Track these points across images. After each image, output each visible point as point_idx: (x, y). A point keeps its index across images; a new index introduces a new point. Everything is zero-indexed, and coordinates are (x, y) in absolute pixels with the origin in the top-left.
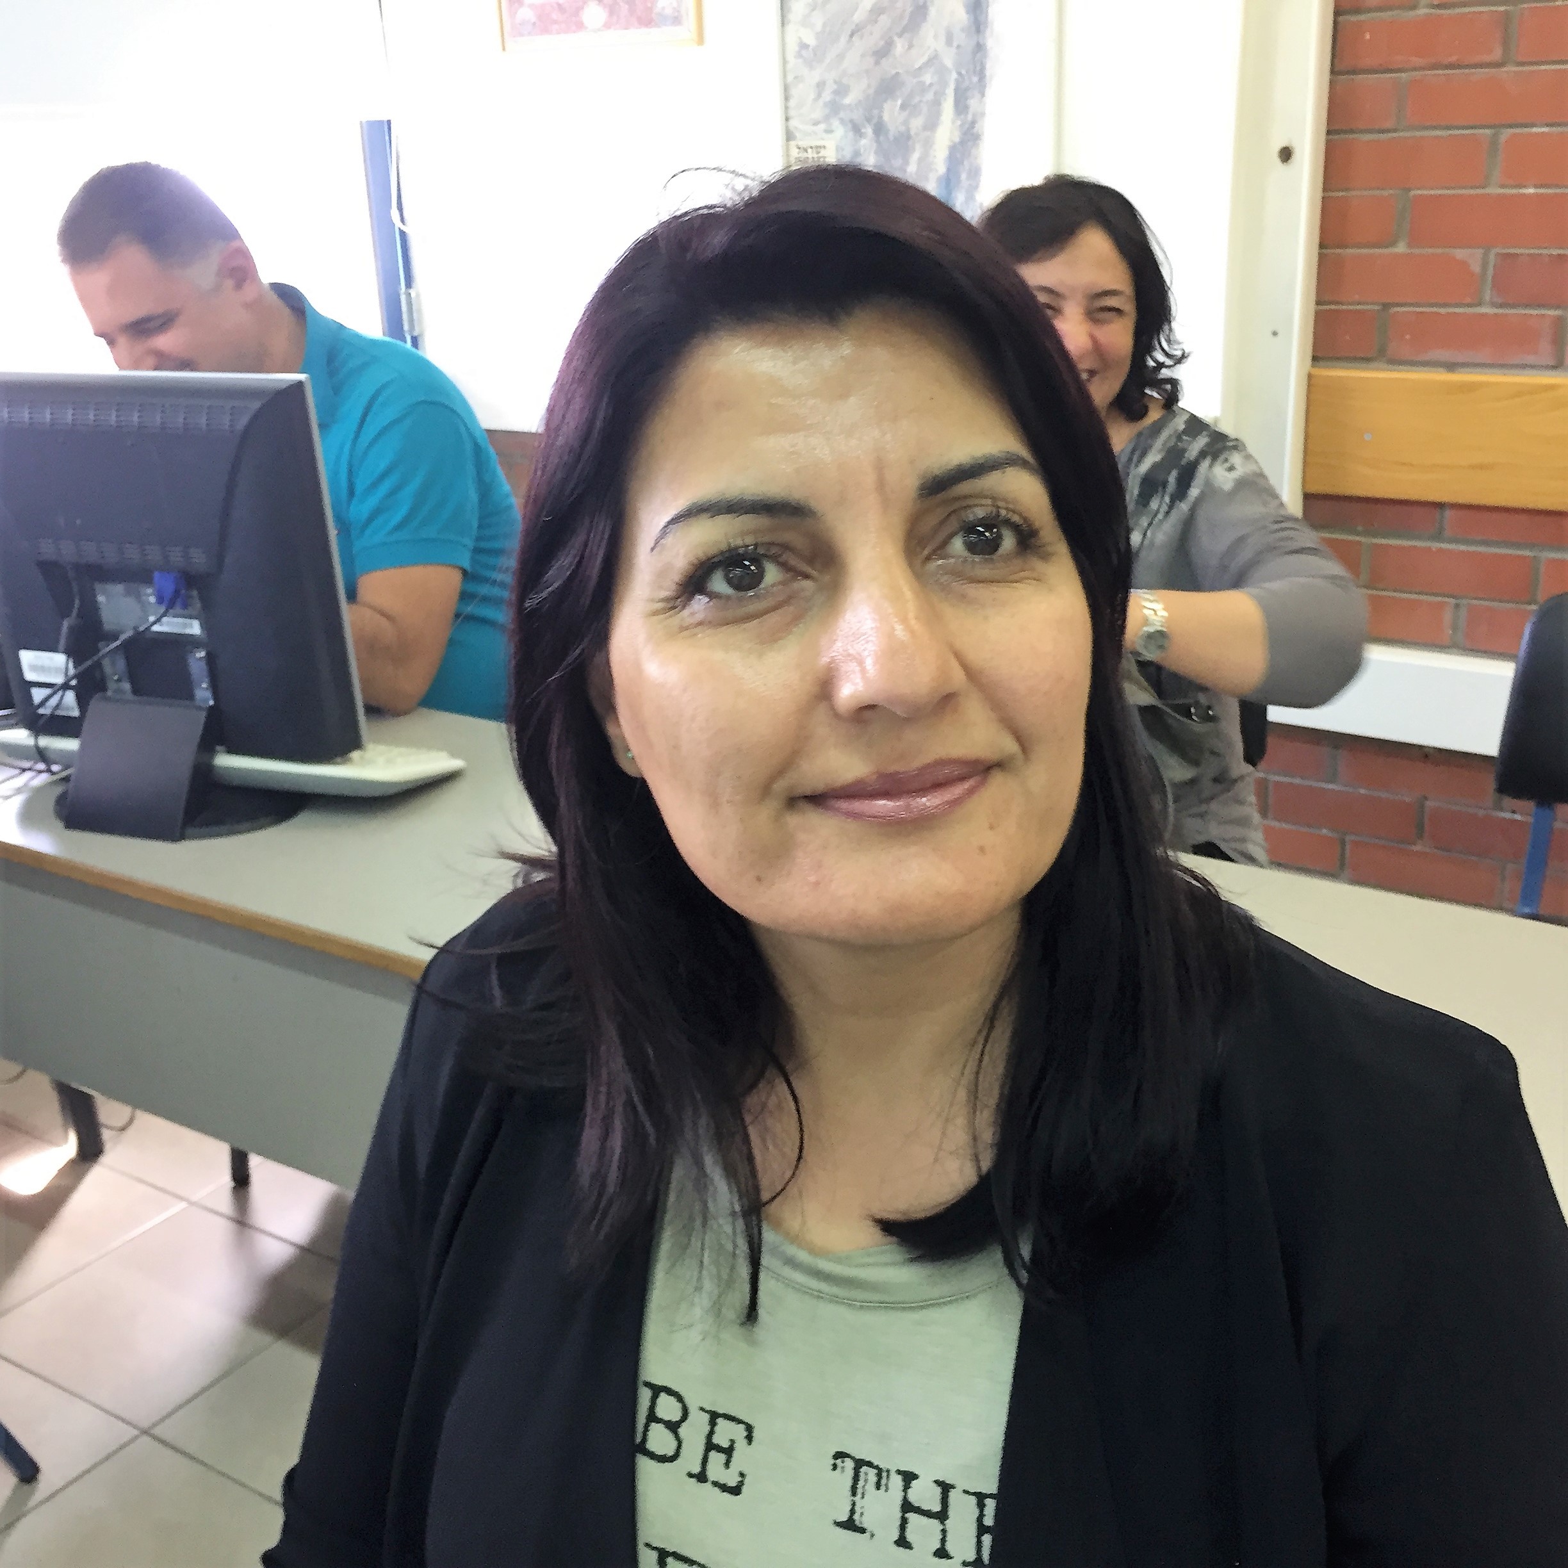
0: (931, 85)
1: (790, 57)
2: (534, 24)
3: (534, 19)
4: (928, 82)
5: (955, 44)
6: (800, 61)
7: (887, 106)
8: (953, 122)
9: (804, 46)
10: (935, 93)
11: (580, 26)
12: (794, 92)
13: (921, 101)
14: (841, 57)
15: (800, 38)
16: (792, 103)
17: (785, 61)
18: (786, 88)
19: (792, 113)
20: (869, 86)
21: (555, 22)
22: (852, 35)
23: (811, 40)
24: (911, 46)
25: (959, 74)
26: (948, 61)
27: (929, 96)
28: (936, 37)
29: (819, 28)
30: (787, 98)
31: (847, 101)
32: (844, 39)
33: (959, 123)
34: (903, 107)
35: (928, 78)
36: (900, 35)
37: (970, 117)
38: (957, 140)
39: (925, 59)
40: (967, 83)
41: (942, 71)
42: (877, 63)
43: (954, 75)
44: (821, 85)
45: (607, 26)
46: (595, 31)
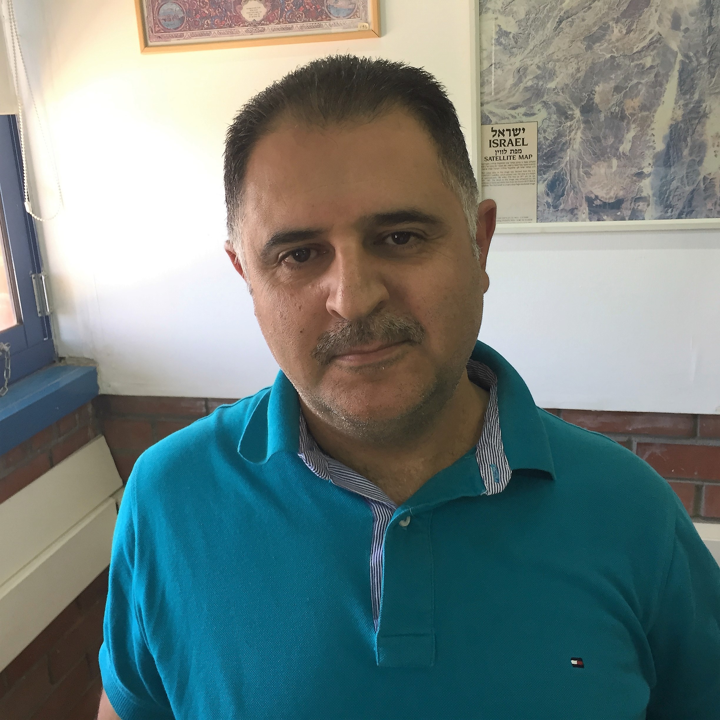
0: (652, 67)
1: (488, 46)
2: (181, 19)
3: (181, 15)
4: (648, 65)
5: (682, 27)
6: (498, 47)
7: (599, 88)
8: (676, 103)
9: (502, 33)
10: (656, 76)
11: (239, 20)
12: (490, 78)
13: (638, 83)
14: (547, 42)
15: (499, 26)
16: (488, 89)
17: (480, 49)
18: (481, 74)
20: (578, 70)
21: (207, 17)
22: (560, 22)
23: (511, 27)
24: (629, 32)
25: (686, 56)
26: (674, 46)
27: (649, 78)
28: (660, 21)
29: (522, 15)
30: (482, 85)
32: (550, 26)
33: (681, 102)
35: (648, 61)
36: (617, 21)
37: (696, 97)
38: (680, 119)
39: (645, 43)
40: (695, 64)
41: (666, 52)
42: (589, 48)
43: (680, 57)
44: (521, 72)
45: (268, 19)
46: (255, 24)
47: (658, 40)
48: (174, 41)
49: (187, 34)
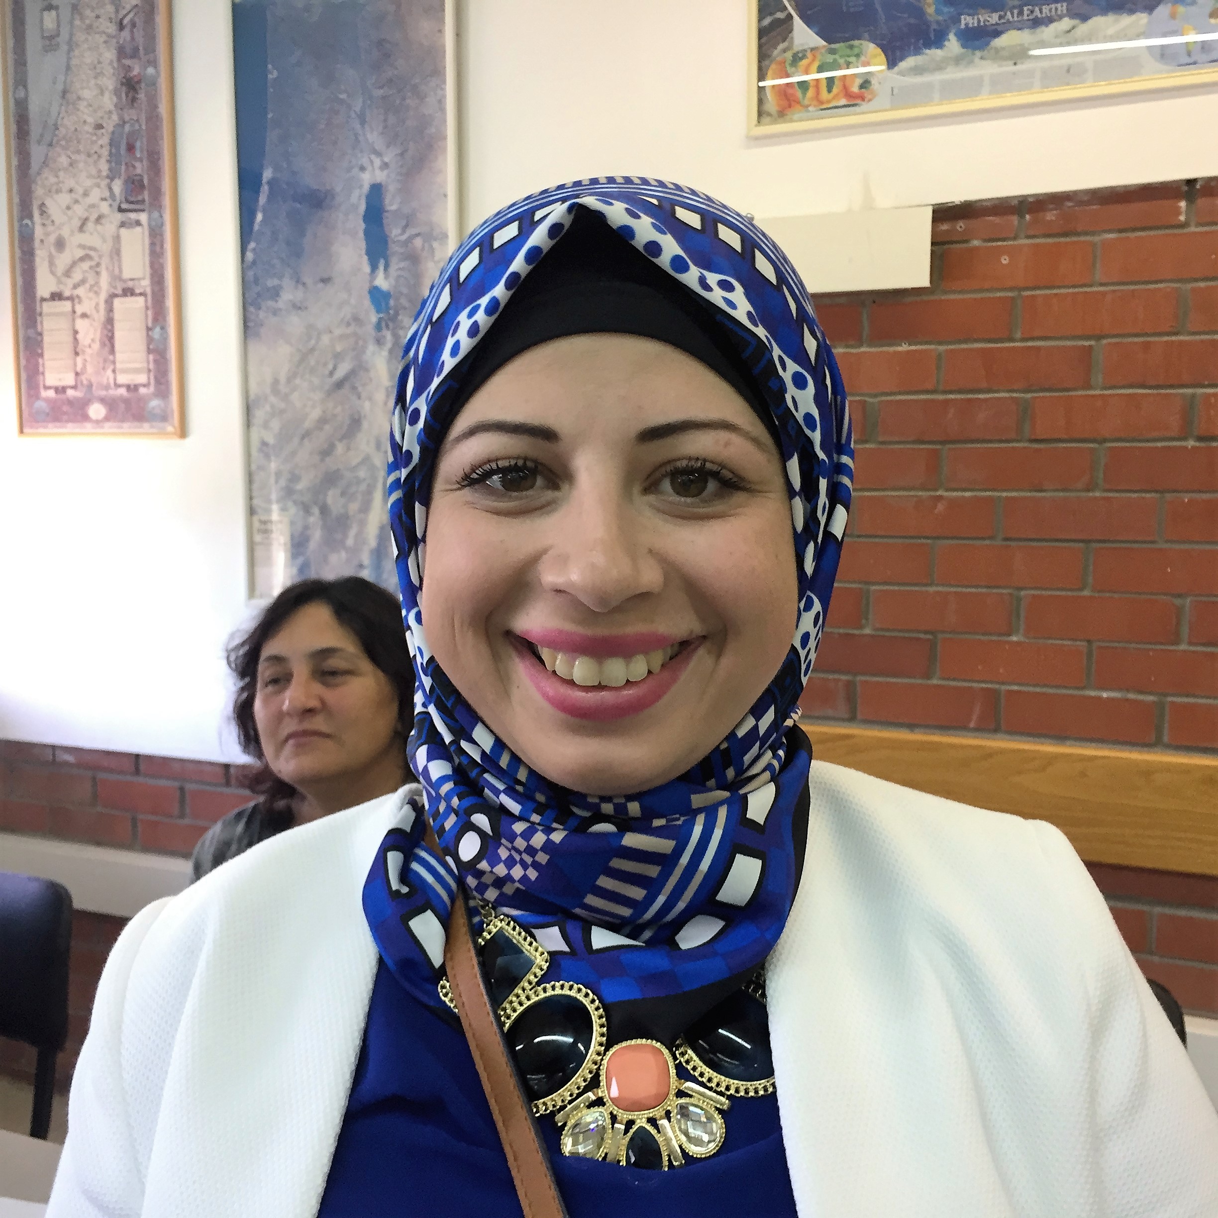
0: (364, 479)
1: (254, 452)
2: (48, 414)
3: (47, 411)
4: (362, 476)
6: (262, 454)
7: (331, 493)
9: (264, 444)
10: (369, 485)
11: (86, 418)
12: (257, 478)
13: (356, 491)
14: (294, 454)
15: (262, 438)
16: (255, 486)
17: (248, 454)
18: (250, 474)
19: (255, 494)
20: (316, 477)
21: (65, 413)
22: (302, 438)
23: (271, 440)
24: (348, 449)
26: (378, 463)
27: (363, 487)
28: (368, 443)
29: (276, 431)
30: (250, 482)
31: (300, 486)
32: (296, 440)
34: (343, 494)
35: (362, 474)
36: (341, 440)
39: (359, 459)
41: (373, 468)
42: (322, 460)
44: (278, 474)
45: (107, 419)
46: (97, 422)
47: (366, 459)
48: (41, 430)
49: (50, 425)
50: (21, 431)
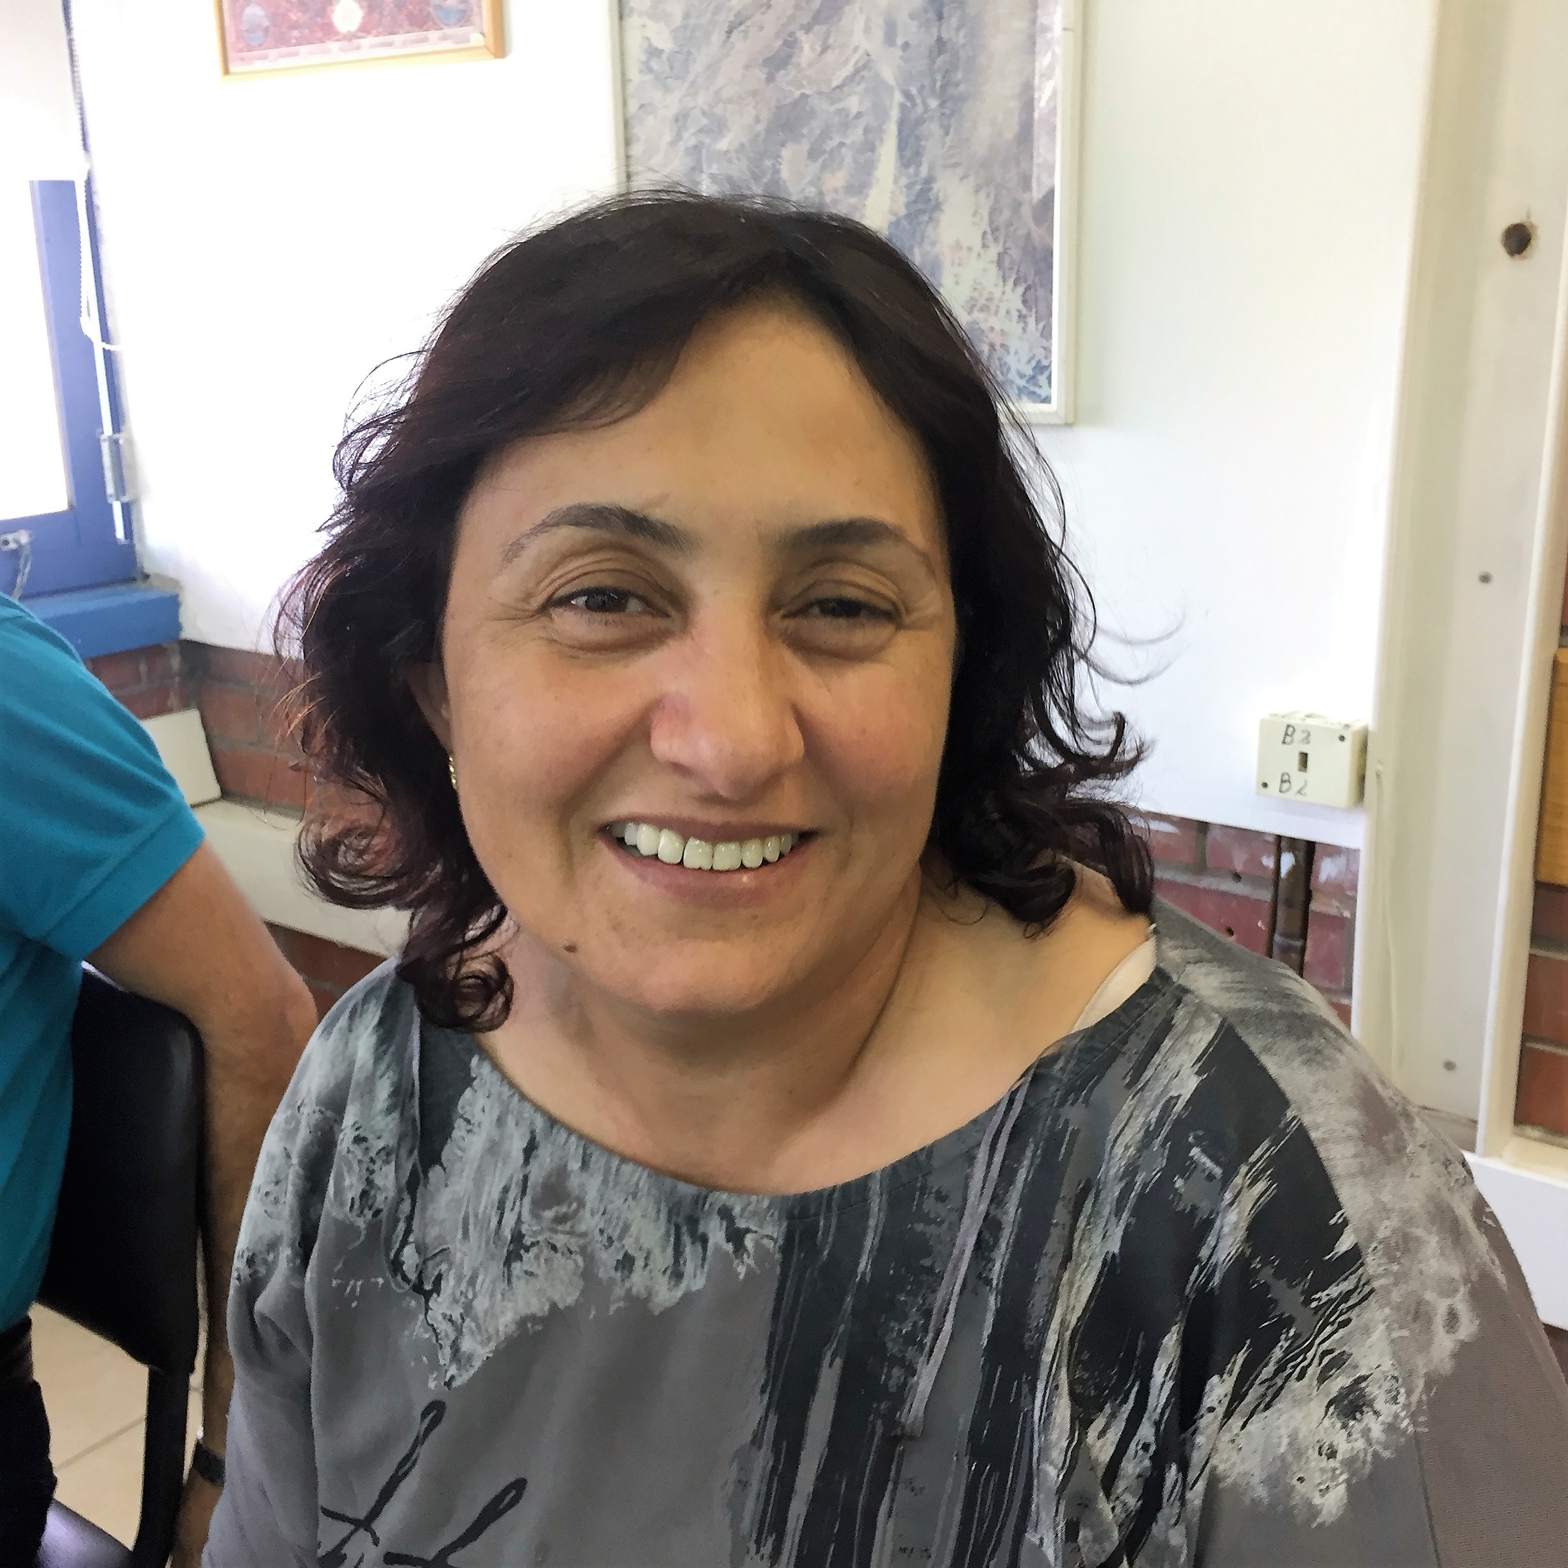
0: (859, 115)
1: (634, 74)
2: (266, 30)
3: (266, 23)
4: (854, 110)
5: (900, 41)
6: (648, 77)
7: (786, 153)
8: (896, 181)
9: (654, 52)
10: (867, 130)
11: (328, 31)
12: (638, 131)
13: (842, 144)
14: (713, 68)
15: (648, 39)
16: (636, 150)
17: (623, 79)
18: (626, 124)
19: (634, 168)
20: (757, 120)
21: (295, 26)
22: (729, 32)
23: (664, 41)
24: (825, 49)
25: (907, 95)
26: (888, 74)
27: (856, 135)
28: (867, 29)
29: (678, 21)
30: (627, 142)
31: (723, 145)
32: (717, 37)
33: (904, 181)
34: (813, 154)
35: (853, 103)
36: (808, 29)
37: (924, 171)
38: (903, 211)
39: (848, 70)
40: (920, 109)
41: (878, 87)
42: (770, 78)
43: (898, 97)
44: (681, 119)
45: (365, 29)
46: (349, 38)
47: (866, 65)
48: (258, 65)
49: (272, 53)
50: (226, 71)
